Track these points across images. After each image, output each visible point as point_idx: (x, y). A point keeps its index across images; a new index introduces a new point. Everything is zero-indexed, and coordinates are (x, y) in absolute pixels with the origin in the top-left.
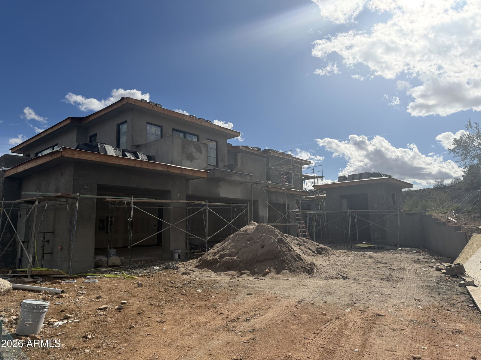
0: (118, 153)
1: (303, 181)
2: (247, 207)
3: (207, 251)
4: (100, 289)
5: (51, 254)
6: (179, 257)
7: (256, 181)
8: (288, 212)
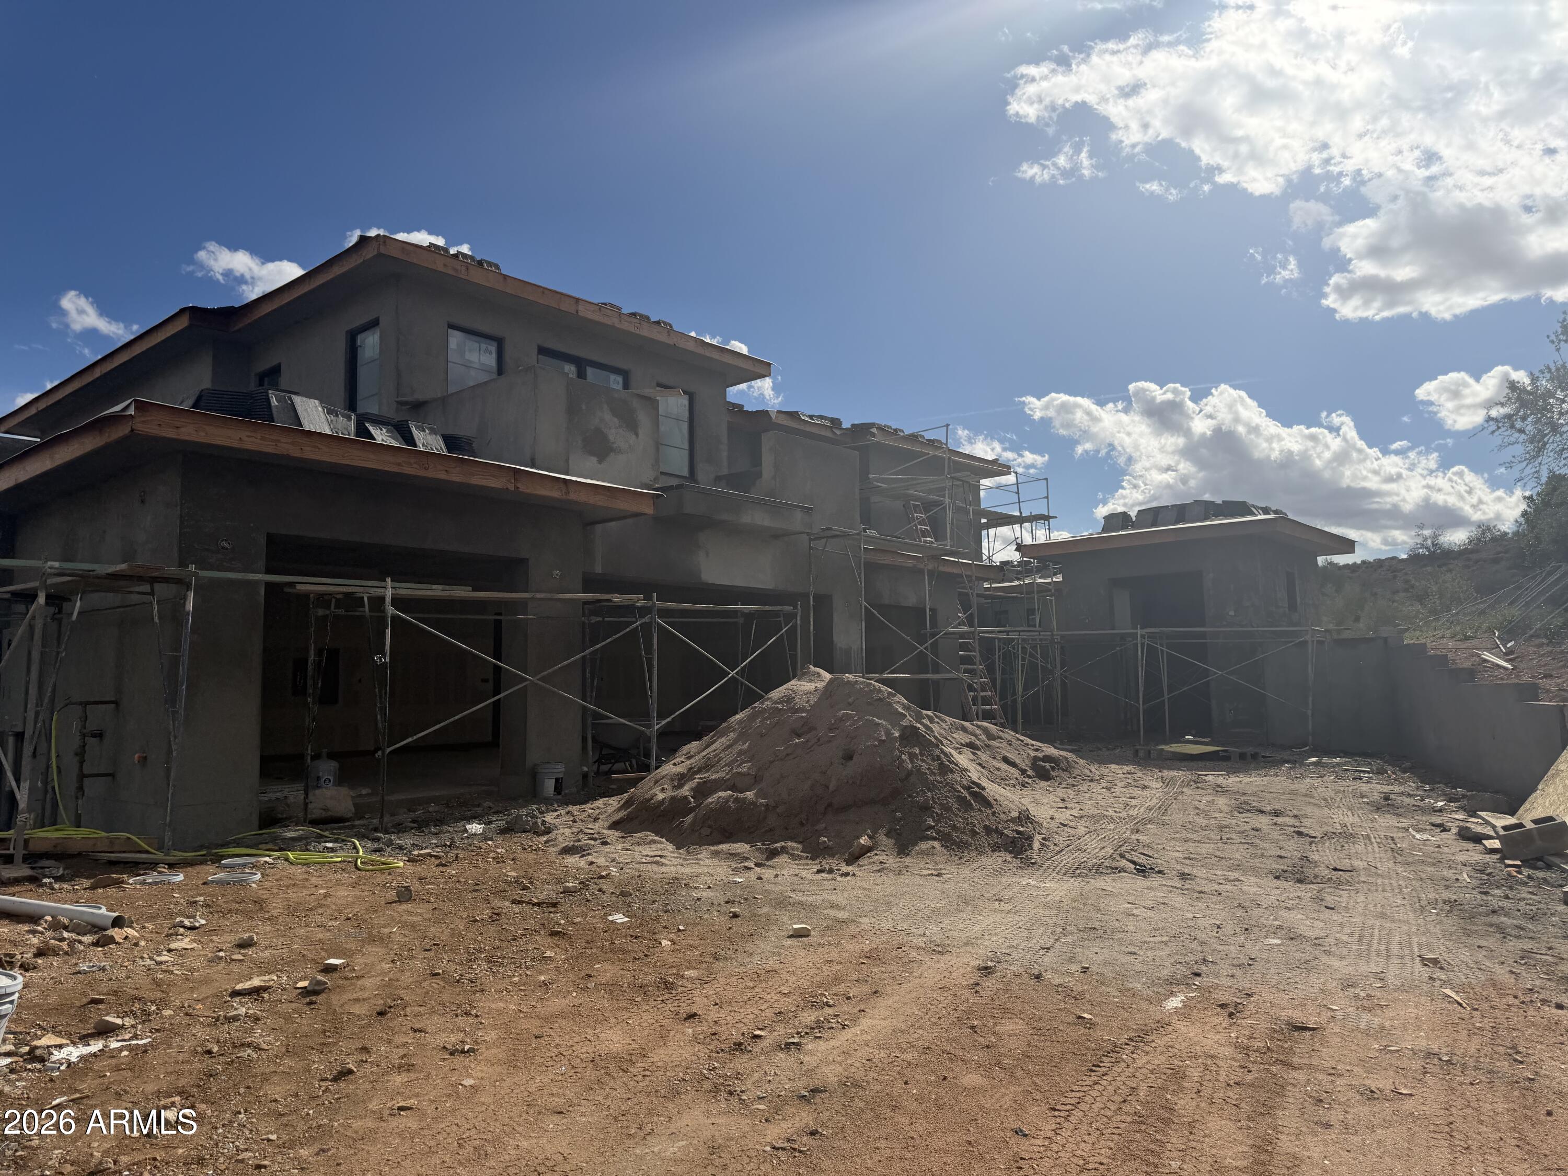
0: (339, 426)
1: (984, 533)
2: (794, 616)
3: (657, 768)
4: (261, 908)
5: (110, 778)
6: (558, 788)
7: (823, 530)
8: (933, 635)
